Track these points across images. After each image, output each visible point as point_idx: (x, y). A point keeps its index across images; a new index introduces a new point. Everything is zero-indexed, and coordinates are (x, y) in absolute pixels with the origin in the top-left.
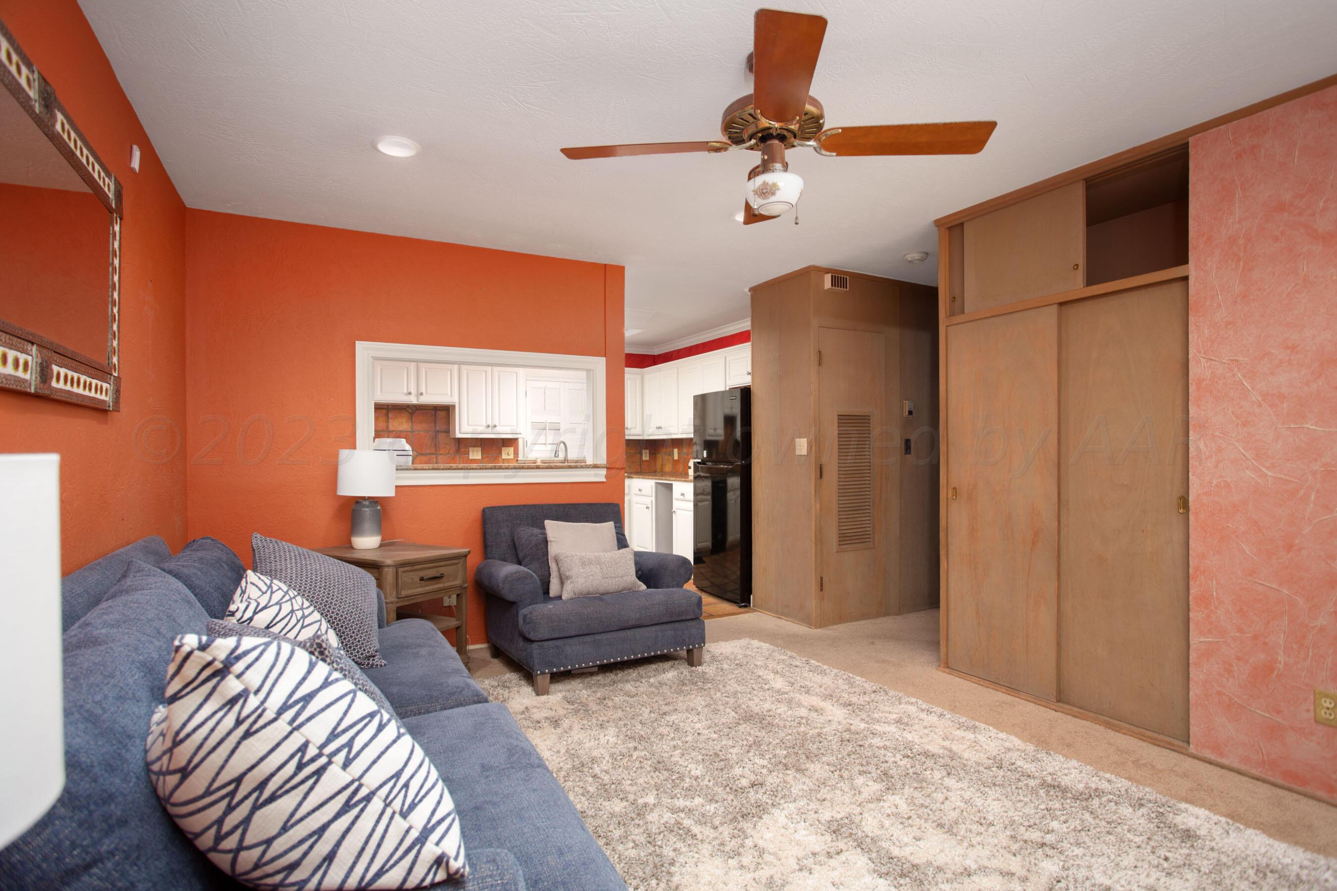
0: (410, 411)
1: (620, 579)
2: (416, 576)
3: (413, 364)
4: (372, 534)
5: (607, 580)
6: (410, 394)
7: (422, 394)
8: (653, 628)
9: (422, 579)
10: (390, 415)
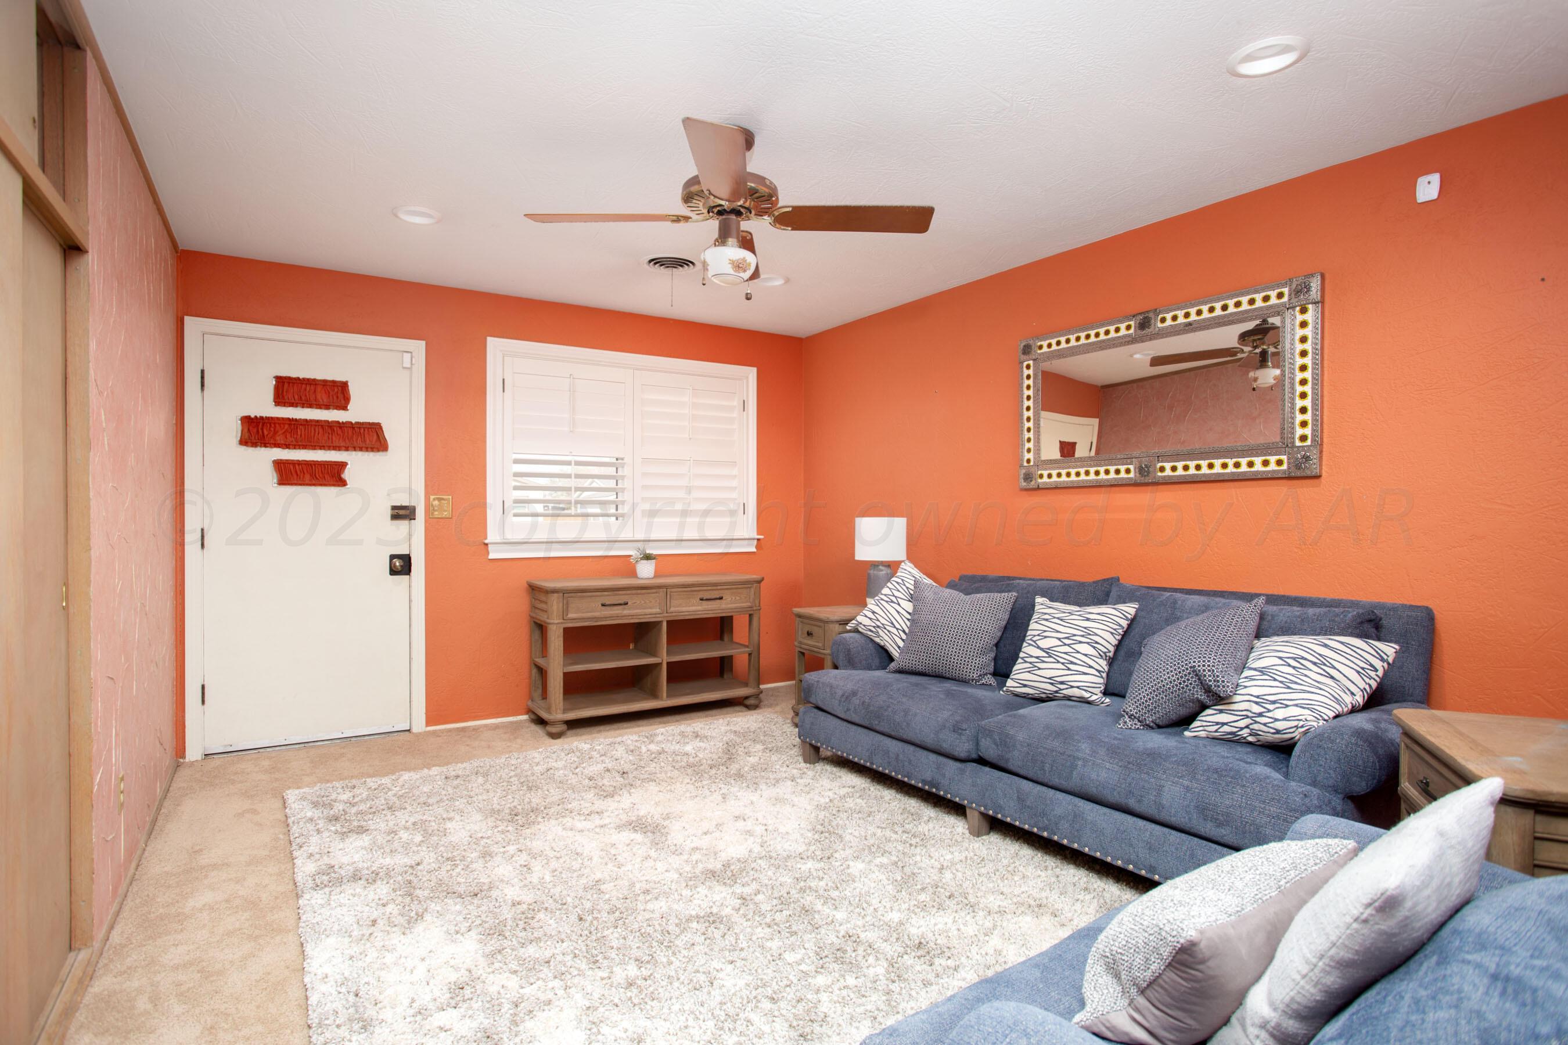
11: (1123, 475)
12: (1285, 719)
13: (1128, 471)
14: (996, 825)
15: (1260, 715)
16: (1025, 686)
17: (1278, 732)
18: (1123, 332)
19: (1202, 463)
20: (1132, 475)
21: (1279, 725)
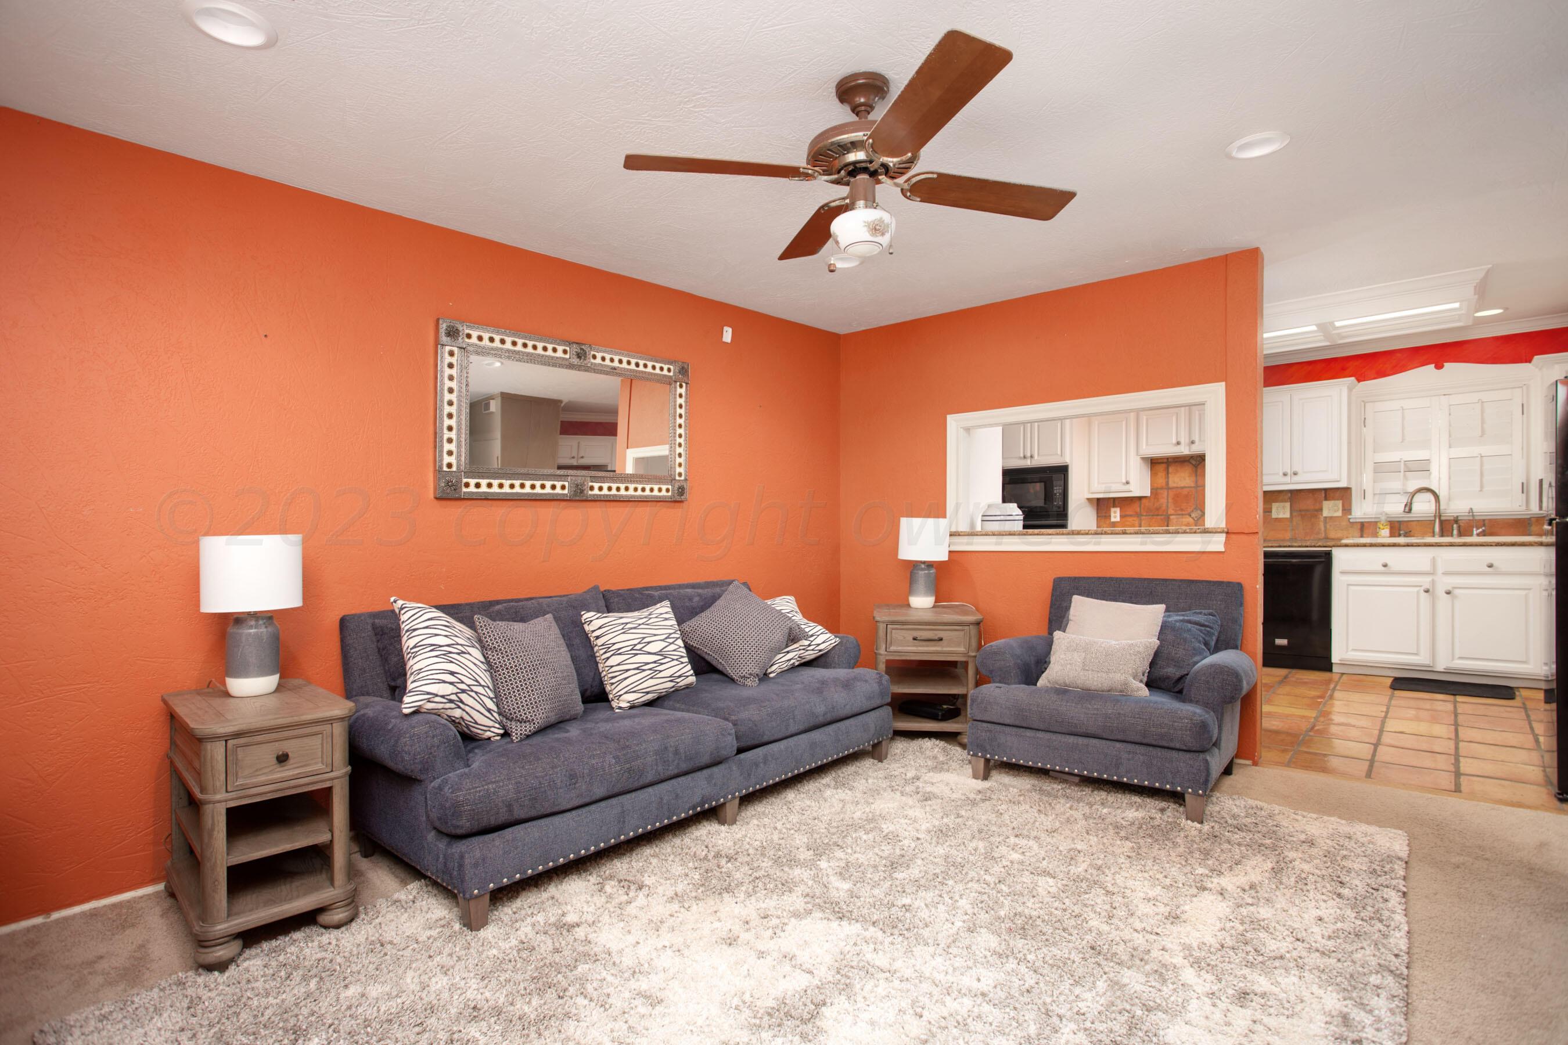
0: (1194, 462)
1: (1104, 675)
2: (909, 635)
3: (1183, 408)
4: (927, 594)
5: (1086, 673)
6: (1178, 443)
7: (1193, 442)
8: (1118, 745)
9: (915, 639)
10: (1170, 470)
11: (558, 490)
12: (824, 642)
13: (563, 487)
14: (748, 799)
15: (809, 645)
16: (648, 693)
17: (820, 651)
18: (559, 354)
19: (621, 485)
20: (566, 491)
21: (821, 647)
